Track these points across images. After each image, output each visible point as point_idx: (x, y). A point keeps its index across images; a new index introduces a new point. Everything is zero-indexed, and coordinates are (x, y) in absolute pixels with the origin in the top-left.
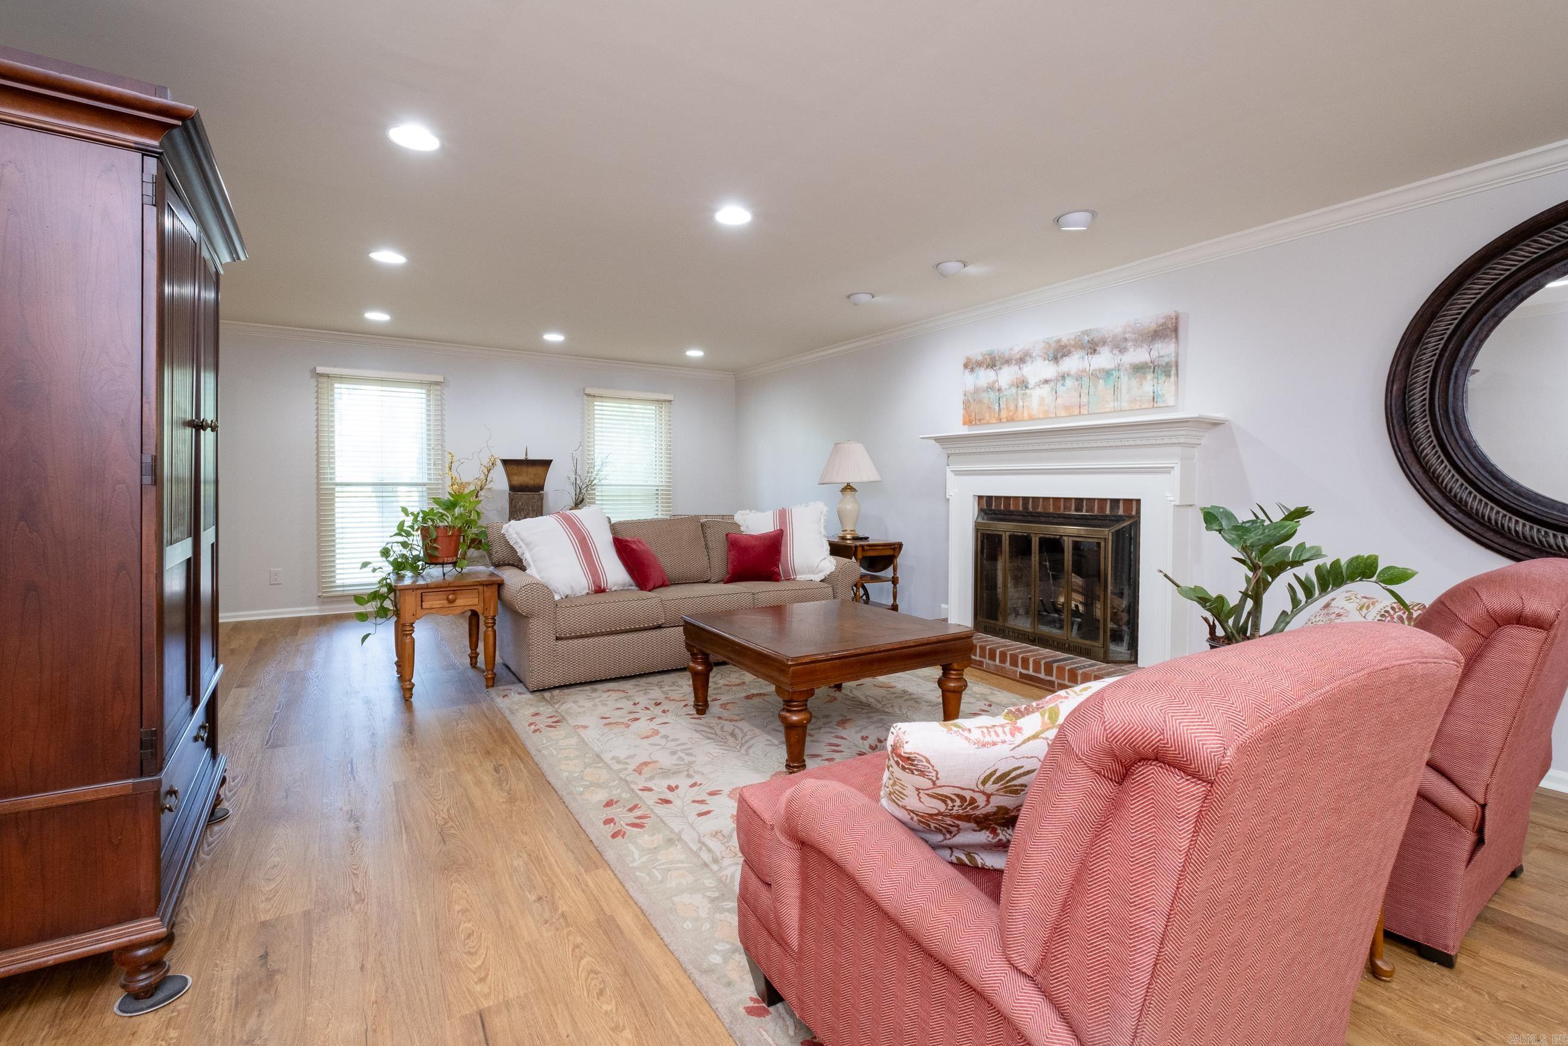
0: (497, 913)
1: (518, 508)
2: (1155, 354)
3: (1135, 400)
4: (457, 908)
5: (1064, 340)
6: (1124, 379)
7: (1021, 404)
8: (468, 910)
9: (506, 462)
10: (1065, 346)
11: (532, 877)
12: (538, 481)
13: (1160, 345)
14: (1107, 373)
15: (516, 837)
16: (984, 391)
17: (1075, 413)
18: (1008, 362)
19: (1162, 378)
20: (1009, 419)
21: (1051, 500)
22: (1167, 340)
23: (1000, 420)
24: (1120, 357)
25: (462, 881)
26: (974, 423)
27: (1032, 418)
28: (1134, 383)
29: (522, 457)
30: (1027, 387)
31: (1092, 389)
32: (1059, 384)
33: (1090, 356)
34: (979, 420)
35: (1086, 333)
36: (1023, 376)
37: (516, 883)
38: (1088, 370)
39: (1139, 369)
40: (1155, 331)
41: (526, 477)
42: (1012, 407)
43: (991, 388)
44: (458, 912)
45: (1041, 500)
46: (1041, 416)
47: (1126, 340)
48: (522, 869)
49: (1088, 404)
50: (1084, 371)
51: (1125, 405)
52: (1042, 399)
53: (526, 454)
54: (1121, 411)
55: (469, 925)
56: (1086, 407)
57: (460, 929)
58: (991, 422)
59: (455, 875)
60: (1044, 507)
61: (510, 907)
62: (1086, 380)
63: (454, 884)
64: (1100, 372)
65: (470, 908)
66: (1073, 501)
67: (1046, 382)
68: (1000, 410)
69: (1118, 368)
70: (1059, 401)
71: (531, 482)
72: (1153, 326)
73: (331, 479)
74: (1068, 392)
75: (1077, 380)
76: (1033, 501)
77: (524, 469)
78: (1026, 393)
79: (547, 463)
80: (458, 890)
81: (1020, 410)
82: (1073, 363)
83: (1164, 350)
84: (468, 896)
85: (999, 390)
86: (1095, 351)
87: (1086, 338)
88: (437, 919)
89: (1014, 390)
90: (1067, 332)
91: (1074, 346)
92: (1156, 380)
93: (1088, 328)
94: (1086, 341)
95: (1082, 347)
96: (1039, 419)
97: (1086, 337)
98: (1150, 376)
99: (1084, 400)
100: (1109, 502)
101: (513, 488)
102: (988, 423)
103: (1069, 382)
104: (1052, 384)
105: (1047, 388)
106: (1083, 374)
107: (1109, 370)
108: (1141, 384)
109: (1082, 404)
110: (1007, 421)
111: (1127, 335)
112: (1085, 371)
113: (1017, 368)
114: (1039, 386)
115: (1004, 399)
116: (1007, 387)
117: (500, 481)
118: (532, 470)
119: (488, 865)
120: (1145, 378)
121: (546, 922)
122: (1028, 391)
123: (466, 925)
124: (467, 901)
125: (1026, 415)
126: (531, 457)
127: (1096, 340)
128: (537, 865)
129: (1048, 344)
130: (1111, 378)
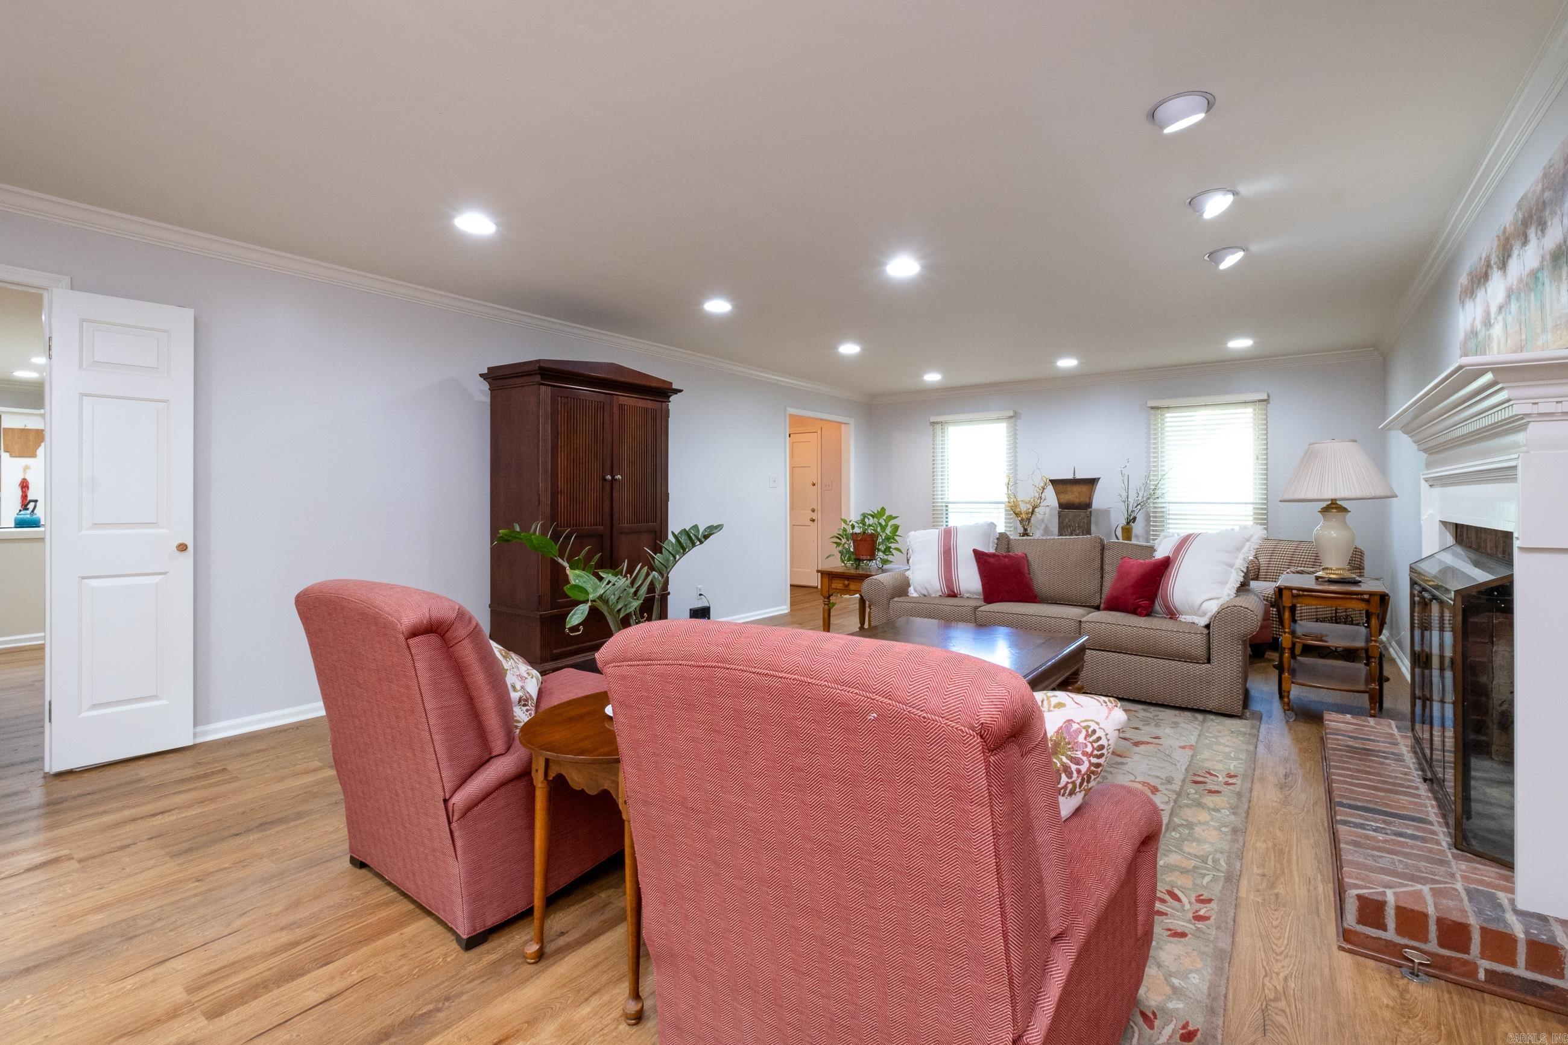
1: (1065, 524)
9: (1054, 482)
12: (1084, 499)
29: (1071, 477)
41: (1074, 495)
53: (1074, 473)
71: (1077, 501)
73: (942, 499)
77: (1069, 488)
79: (1092, 482)
101: (1062, 506)
117: (1051, 498)
118: (1077, 489)
126: (1078, 477)
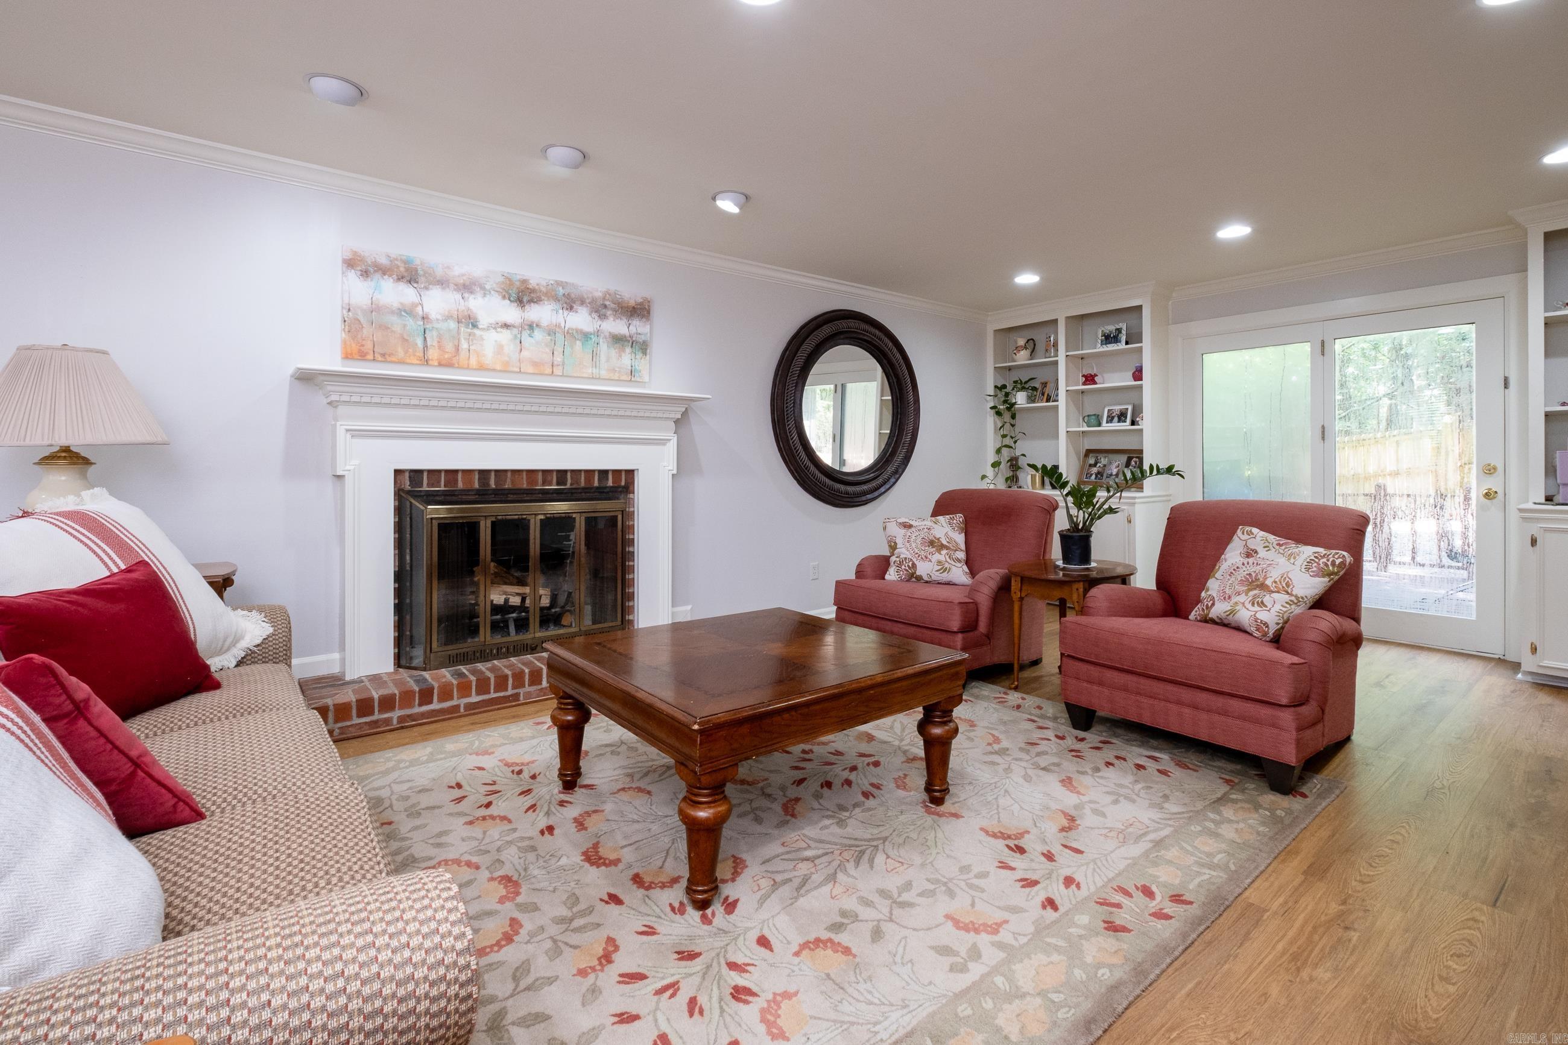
0: (1408, 951)
2: (633, 329)
3: (614, 371)
4: (1452, 989)
5: (533, 283)
6: (604, 347)
7: (464, 345)
8: (1441, 977)
10: (533, 291)
11: (1328, 949)
13: (638, 323)
14: (586, 336)
15: (1283, 1001)
16: (393, 312)
17: (546, 372)
18: (442, 283)
19: (639, 355)
20: (443, 362)
21: (524, 473)
22: (644, 320)
23: (426, 362)
24: (599, 322)
25: (1419, 1011)
26: (370, 357)
27: (482, 368)
28: (613, 352)
30: (475, 326)
31: (568, 350)
32: (525, 334)
33: (566, 312)
34: (383, 355)
35: (559, 283)
36: (469, 309)
37: (1353, 958)
38: (563, 325)
39: (618, 340)
40: (634, 308)
42: (449, 347)
43: (406, 311)
44: (1454, 984)
45: (509, 474)
46: (498, 367)
47: (605, 307)
48: (1328, 964)
49: (563, 365)
50: (558, 326)
51: (604, 373)
52: (500, 348)
54: (599, 378)
55: (1450, 963)
56: (560, 368)
57: (1465, 968)
58: (408, 361)
59: (1423, 1025)
60: (513, 482)
61: (1388, 946)
62: (560, 337)
63: (1435, 1016)
64: (577, 332)
65: (1437, 978)
66: (555, 473)
67: (506, 326)
68: (425, 347)
69: (598, 333)
70: (525, 354)
72: (632, 303)
74: (536, 345)
75: (549, 335)
76: (495, 475)
78: (474, 335)
80: (1435, 1005)
81: (463, 354)
82: (544, 313)
83: (638, 328)
84: (1426, 990)
85: (423, 318)
86: (571, 308)
87: (561, 291)
88: (1489, 997)
89: (453, 325)
90: (538, 275)
91: (546, 294)
92: (633, 355)
93: (563, 280)
94: (561, 294)
95: (556, 299)
96: (494, 370)
97: (561, 288)
98: (628, 350)
99: (558, 359)
100: (597, 474)
102: (401, 362)
103: (538, 334)
104: (515, 331)
105: (505, 336)
106: (557, 330)
107: (588, 333)
108: (620, 356)
109: (555, 363)
110: (440, 365)
111: (607, 303)
112: (560, 326)
113: (458, 296)
114: (495, 328)
115: (435, 333)
116: (439, 317)
119: (1364, 1001)
120: (624, 351)
121: (1366, 911)
122: (476, 331)
123: (1455, 966)
124: (1433, 984)
125: (473, 362)
127: (573, 296)
128: (1306, 954)
129: (510, 280)
130: (589, 342)
